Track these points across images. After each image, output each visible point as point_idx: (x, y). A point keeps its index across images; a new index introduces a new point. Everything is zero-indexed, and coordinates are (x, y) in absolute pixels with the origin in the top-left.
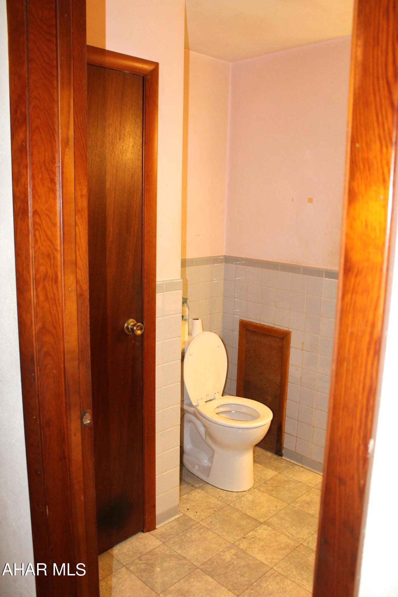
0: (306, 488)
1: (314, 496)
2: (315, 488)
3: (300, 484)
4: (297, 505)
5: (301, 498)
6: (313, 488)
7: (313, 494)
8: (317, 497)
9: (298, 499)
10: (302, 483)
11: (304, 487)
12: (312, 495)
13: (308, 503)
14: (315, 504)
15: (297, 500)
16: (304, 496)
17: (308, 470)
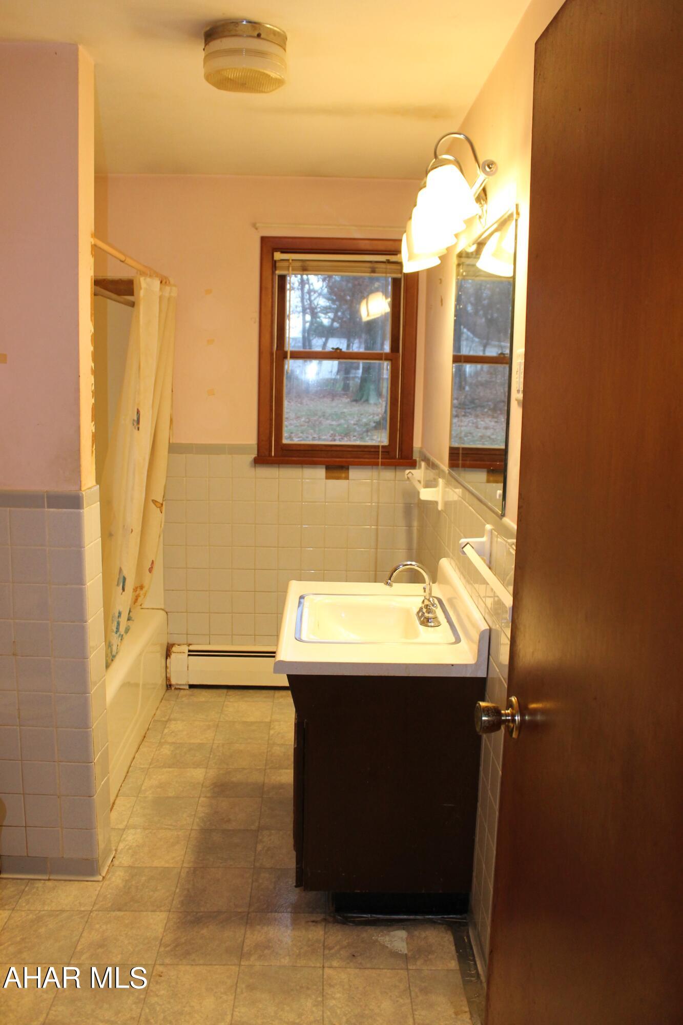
0: (82, 918)
1: (104, 927)
2: (96, 911)
3: (65, 915)
4: (83, 957)
5: (83, 940)
6: (91, 912)
7: (98, 923)
8: (109, 926)
9: (79, 945)
10: (68, 911)
11: (74, 917)
12: (98, 926)
13: (101, 945)
14: (115, 941)
15: (79, 948)
16: (85, 934)
17: (63, 882)
